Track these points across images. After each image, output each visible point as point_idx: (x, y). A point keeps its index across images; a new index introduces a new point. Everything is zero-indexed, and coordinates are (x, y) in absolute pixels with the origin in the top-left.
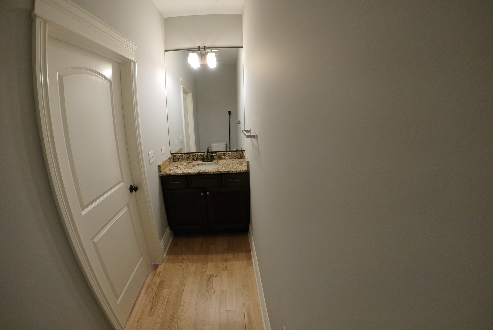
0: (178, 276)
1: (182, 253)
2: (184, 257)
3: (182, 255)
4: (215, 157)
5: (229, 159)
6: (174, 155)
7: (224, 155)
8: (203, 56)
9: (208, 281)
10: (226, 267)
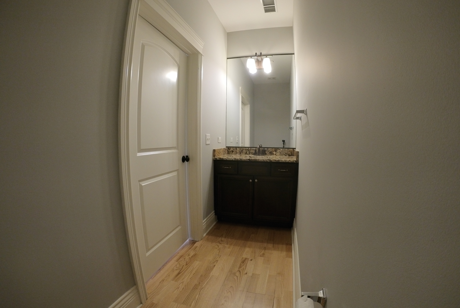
0: (213, 253)
1: (222, 236)
2: (223, 239)
3: (222, 237)
4: (266, 152)
5: (280, 155)
6: (229, 148)
7: (276, 151)
8: (259, 62)
9: (242, 263)
10: (264, 254)
